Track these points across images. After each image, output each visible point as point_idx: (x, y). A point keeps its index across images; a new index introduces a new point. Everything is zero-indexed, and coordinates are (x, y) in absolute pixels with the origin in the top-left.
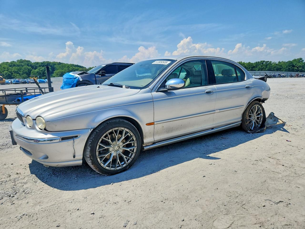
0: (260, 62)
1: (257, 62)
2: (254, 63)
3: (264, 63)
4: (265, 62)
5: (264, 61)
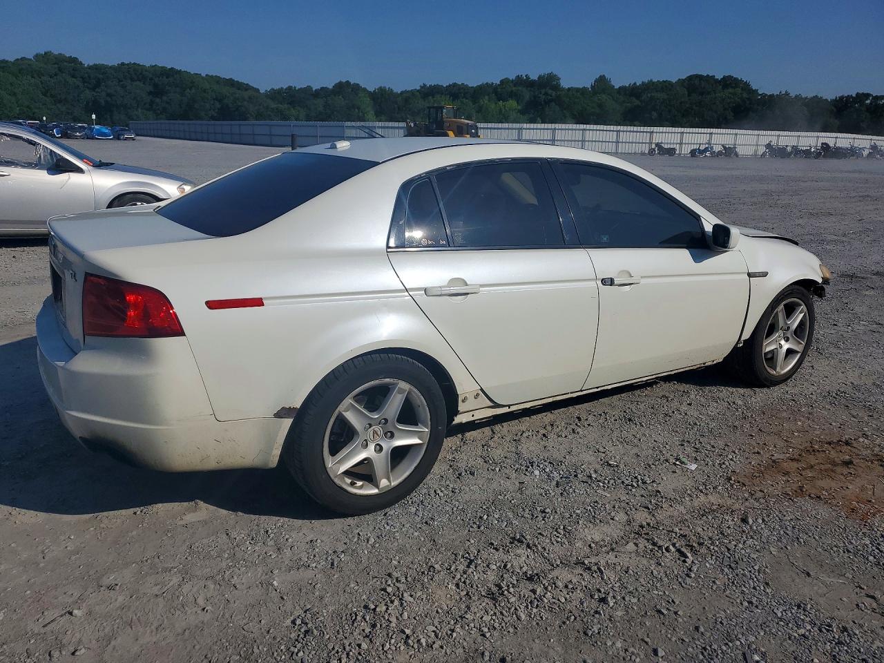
0: (854, 95)
1: (841, 98)
2: (832, 101)
3: (868, 102)
4: (871, 98)
5: (867, 96)
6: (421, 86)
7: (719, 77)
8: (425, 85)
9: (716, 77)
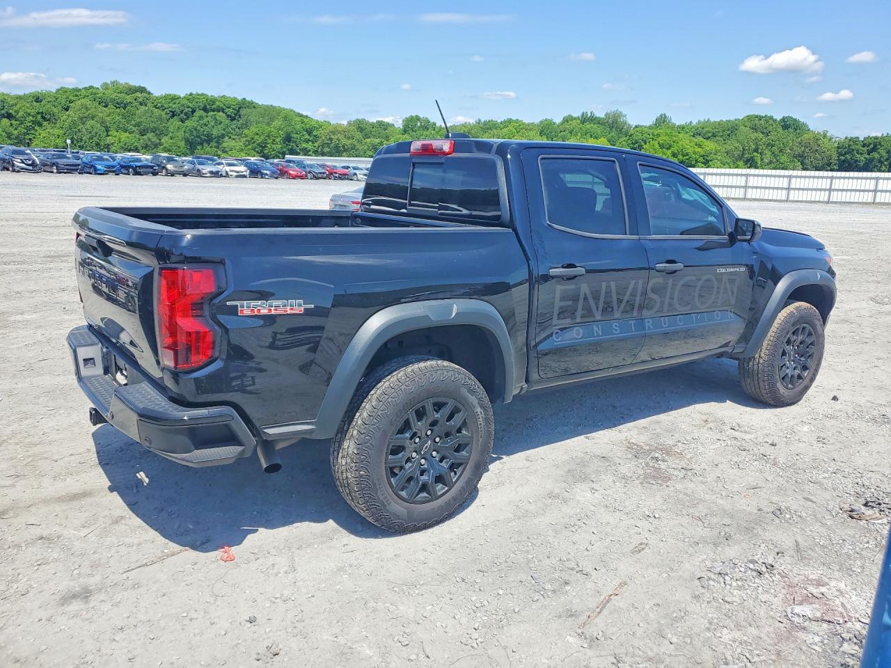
6: (476, 122)
7: (778, 117)
8: (480, 121)
9: (775, 118)
